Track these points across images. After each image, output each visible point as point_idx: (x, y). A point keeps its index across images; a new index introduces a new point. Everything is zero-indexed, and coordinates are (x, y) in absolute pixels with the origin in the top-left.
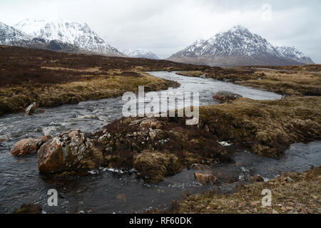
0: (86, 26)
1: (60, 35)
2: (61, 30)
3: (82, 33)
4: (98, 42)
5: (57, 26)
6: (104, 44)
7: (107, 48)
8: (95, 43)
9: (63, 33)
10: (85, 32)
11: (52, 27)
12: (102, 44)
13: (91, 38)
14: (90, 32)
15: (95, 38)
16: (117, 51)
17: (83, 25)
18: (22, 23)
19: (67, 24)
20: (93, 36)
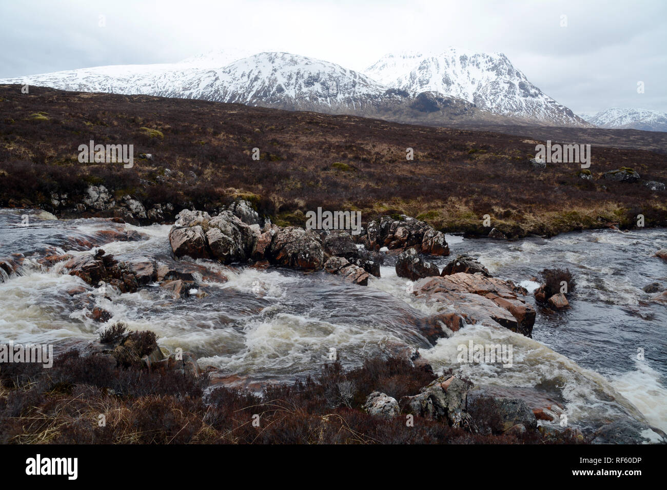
0: (504, 59)
1: (447, 82)
2: (449, 72)
3: (493, 76)
4: (527, 94)
5: (443, 64)
6: (541, 99)
7: (547, 108)
8: (519, 98)
9: (452, 78)
10: (499, 73)
11: (433, 67)
12: (535, 100)
13: (511, 85)
14: (510, 72)
15: (522, 86)
16: (570, 113)
17: (496, 58)
18: (380, 64)
19: (463, 59)
20: (516, 83)
